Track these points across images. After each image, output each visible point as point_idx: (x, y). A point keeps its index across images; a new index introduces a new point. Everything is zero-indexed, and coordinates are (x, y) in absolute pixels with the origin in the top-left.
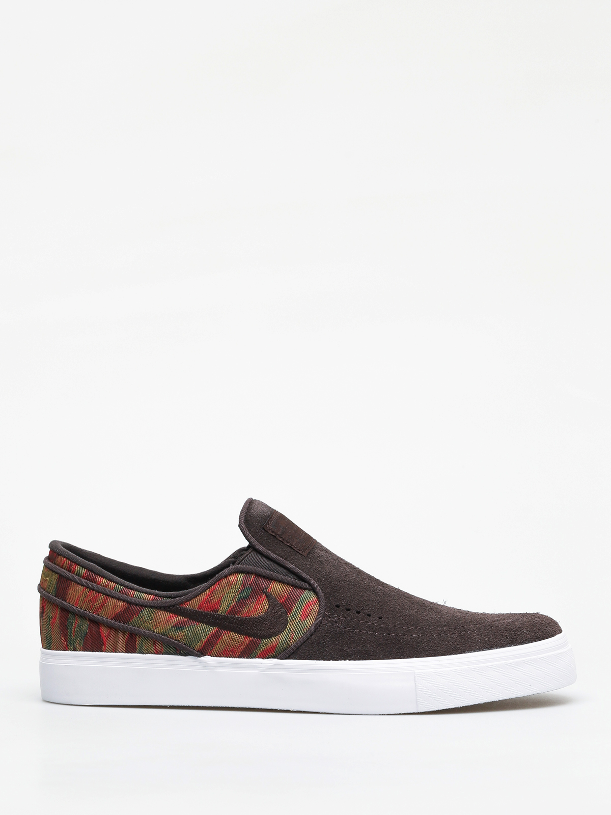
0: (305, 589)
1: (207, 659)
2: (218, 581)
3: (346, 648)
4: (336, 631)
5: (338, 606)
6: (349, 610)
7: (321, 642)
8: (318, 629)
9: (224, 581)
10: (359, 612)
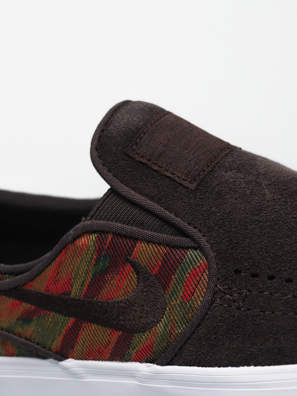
0: (188, 248)
1: (70, 363)
2: (64, 248)
3: (248, 346)
4: (234, 316)
5: (237, 272)
6: (255, 275)
7: (213, 337)
8: (206, 314)
9: (71, 247)
10: (271, 278)
